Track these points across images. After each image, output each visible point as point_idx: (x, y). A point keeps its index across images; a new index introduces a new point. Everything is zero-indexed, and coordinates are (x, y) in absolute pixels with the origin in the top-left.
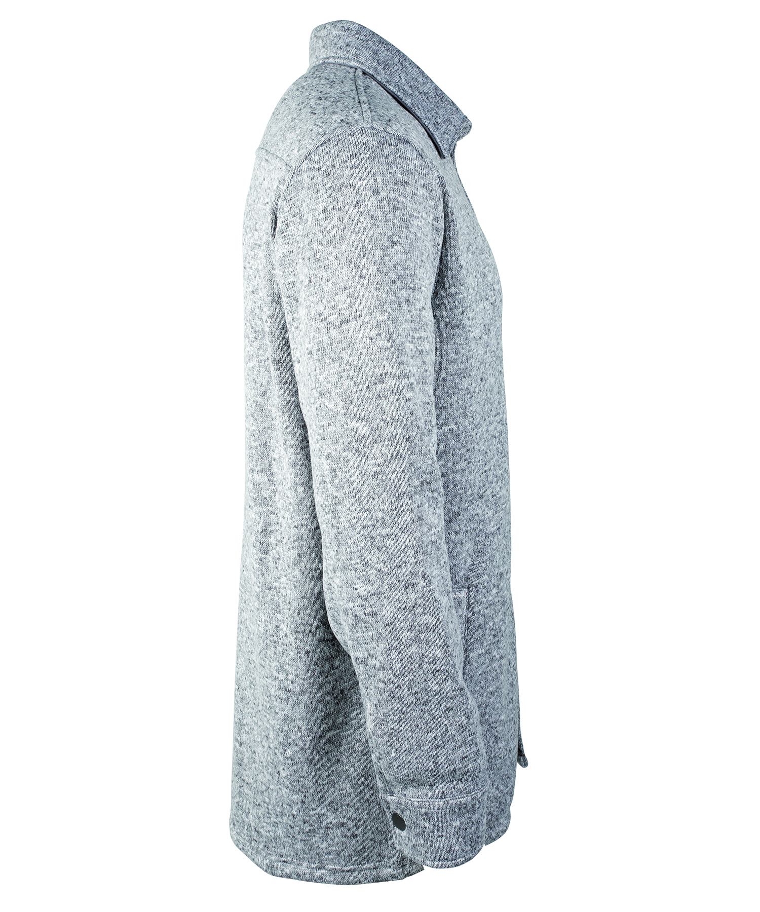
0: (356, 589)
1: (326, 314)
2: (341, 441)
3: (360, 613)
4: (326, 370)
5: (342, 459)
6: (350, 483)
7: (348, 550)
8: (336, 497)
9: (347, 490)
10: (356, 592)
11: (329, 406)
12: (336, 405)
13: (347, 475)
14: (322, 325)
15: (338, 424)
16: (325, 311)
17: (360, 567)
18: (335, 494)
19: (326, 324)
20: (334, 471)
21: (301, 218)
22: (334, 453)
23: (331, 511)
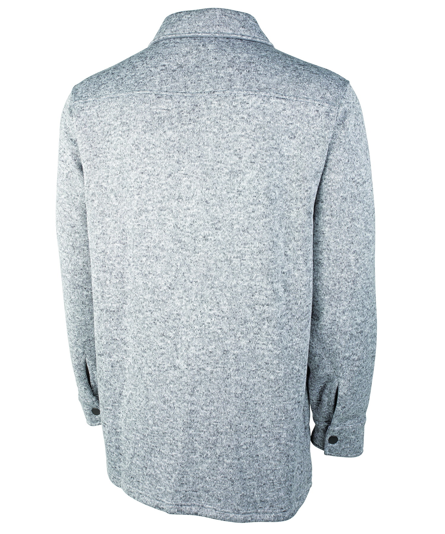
0: (356, 320)
1: (356, 178)
2: (362, 244)
3: (354, 332)
4: (356, 207)
5: (362, 253)
6: (364, 265)
7: (357, 300)
8: (357, 273)
9: (363, 269)
10: (355, 322)
11: (357, 226)
12: (362, 225)
13: (364, 261)
14: (354, 184)
15: (361, 235)
16: (356, 177)
17: (361, 308)
18: (357, 272)
19: (356, 184)
20: (357, 260)
21: (343, 127)
22: (358, 250)
23: (352, 281)
